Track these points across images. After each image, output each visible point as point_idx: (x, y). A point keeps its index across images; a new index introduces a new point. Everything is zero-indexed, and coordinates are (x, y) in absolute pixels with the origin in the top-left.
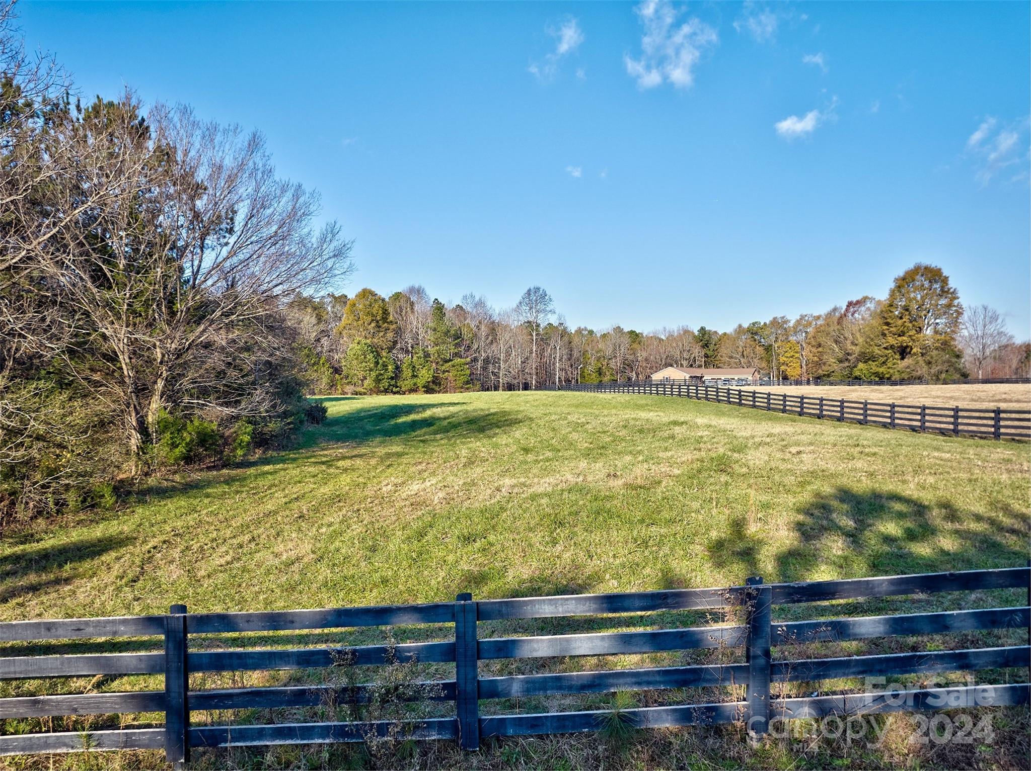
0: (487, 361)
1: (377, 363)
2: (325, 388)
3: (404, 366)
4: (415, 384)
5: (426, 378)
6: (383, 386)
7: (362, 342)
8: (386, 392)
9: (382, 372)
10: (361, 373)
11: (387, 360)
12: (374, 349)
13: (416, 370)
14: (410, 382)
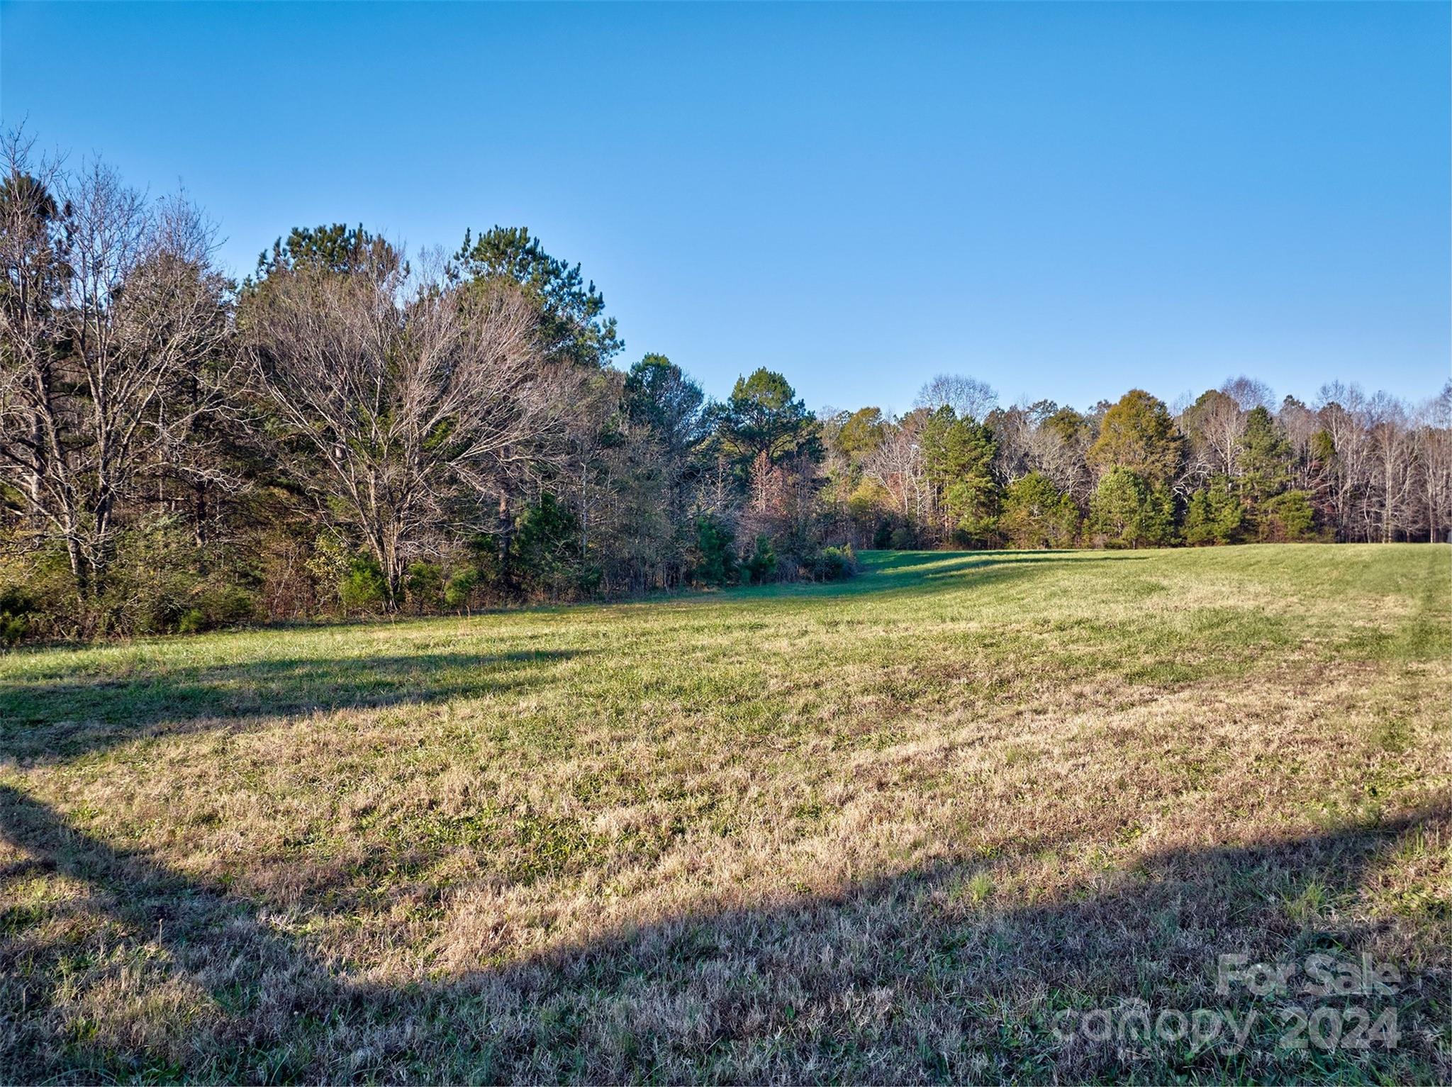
2: (1065, 538)
3: (1192, 505)
4: (1209, 533)
5: (1229, 523)
6: (1154, 536)
7: (1121, 470)
8: (1159, 544)
9: (1152, 514)
10: (1117, 517)
11: (1162, 496)
12: (1140, 480)
13: (1213, 510)
14: (1201, 530)
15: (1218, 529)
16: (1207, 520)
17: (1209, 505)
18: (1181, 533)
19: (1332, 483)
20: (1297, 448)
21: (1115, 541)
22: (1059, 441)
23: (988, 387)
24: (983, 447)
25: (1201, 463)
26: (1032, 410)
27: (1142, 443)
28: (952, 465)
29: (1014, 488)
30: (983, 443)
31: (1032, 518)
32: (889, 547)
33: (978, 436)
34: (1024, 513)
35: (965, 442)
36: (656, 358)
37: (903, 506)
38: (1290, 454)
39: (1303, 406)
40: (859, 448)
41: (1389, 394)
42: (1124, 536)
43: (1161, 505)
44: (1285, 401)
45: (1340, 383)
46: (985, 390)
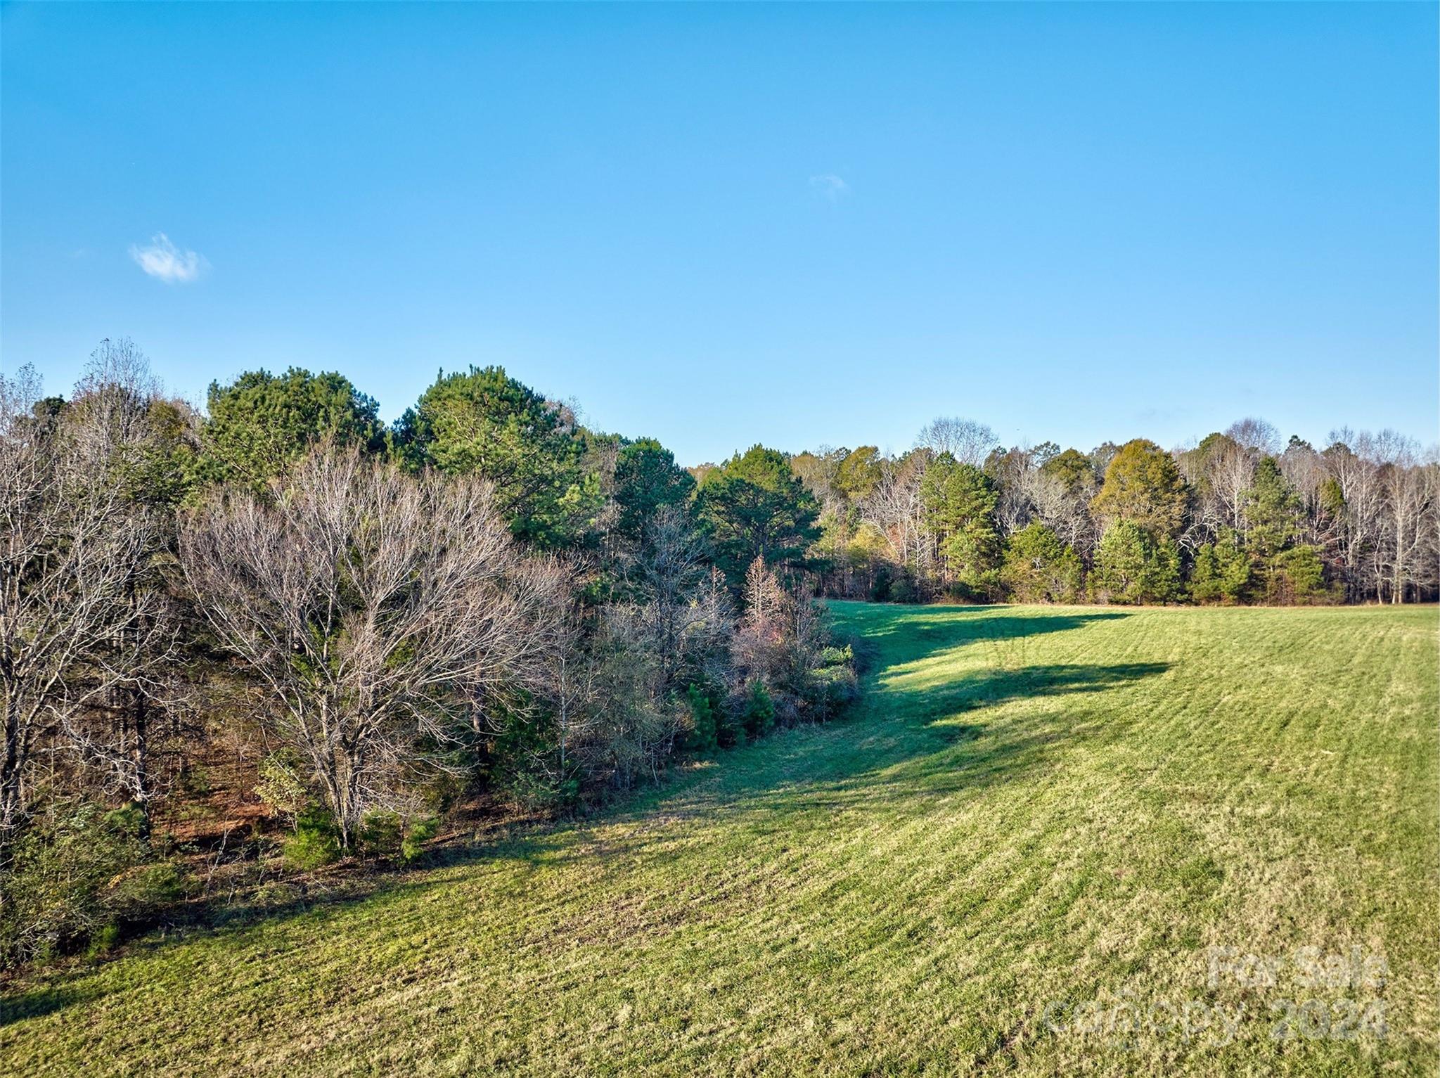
0: (1367, 547)
1: (1148, 556)
2: (1068, 593)
3: (1199, 559)
4: (1216, 588)
5: (1236, 579)
6: (1159, 592)
7: (1126, 524)
8: (1164, 600)
9: (1158, 570)
10: (1121, 572)
11: (1167, 551)
12: (1146, 534)
13: (1220, 565)
14: (1207, 585)
15: (1225, 586)
16: (1214, 576)
17: (1216, 560)
18: (1188, 588)
19: (1342, 537)
20: (1305, 500)
21: (1119, 596)
22: (1062, 489)
23: (988, 430)
24: (984, 497)
25: (1208, 514)
26: (1033, 453)
27: (1147, 495)
28: (952, 515)
29: (1015, 538)
30: (984, 493)
31: (1034, 570)
32: (888, 600)
33: (979, 485)
34: (1026, 566)
35: (965, 491)
36: (648, 443)
37: (902, 556)
38: (1298, 506)
39: (1309, 447)
40: (857, 489)
41: (1395, 432)
42: (1129, 591)
43: (1167, 560)
44: (1291, 441)
45: (1349, 429)
46: (985, 434)
